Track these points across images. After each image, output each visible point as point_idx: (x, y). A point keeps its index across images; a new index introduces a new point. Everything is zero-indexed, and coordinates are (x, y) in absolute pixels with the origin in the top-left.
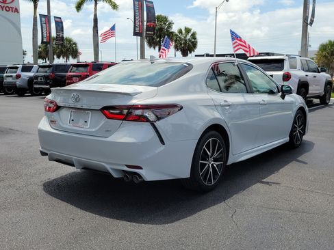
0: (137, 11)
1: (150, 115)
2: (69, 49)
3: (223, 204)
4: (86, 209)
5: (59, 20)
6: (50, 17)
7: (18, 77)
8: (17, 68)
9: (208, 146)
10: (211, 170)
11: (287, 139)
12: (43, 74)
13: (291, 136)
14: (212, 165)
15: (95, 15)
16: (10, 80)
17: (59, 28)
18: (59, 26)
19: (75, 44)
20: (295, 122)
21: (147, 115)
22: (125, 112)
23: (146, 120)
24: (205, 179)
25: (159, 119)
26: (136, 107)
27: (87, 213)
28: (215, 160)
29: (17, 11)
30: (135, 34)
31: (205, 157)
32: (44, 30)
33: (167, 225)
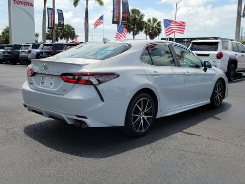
0: (115, 6)
1: (93, 80)
2: (69, 33)
3: (147, 146)
4: (48, 146)
5: (60, 12)
6: (54, 9)
7: (29, 52)
8: (29, 46)
9: (139, 104)
10: (142, 121)
11: (208, 101)
12: (47, 50)
13: (212, 99)
14: (143, 118)
15: (87, 9)
16: (23, 54)
17: (60, 18)
18: (60, 16)
19: (73, 29)
20: (215, 89)
21: (91, 80)
22: (77, 77)
23: (91, 83)
24: (137, 128)
25: (100, 83)
26: (85, 74)
27: (49, 149)
28: (146, 114)
29: (32, 5)
30: (114, 22)
31: (137, 111)
32: (50, 19)
33: (101, 159)
